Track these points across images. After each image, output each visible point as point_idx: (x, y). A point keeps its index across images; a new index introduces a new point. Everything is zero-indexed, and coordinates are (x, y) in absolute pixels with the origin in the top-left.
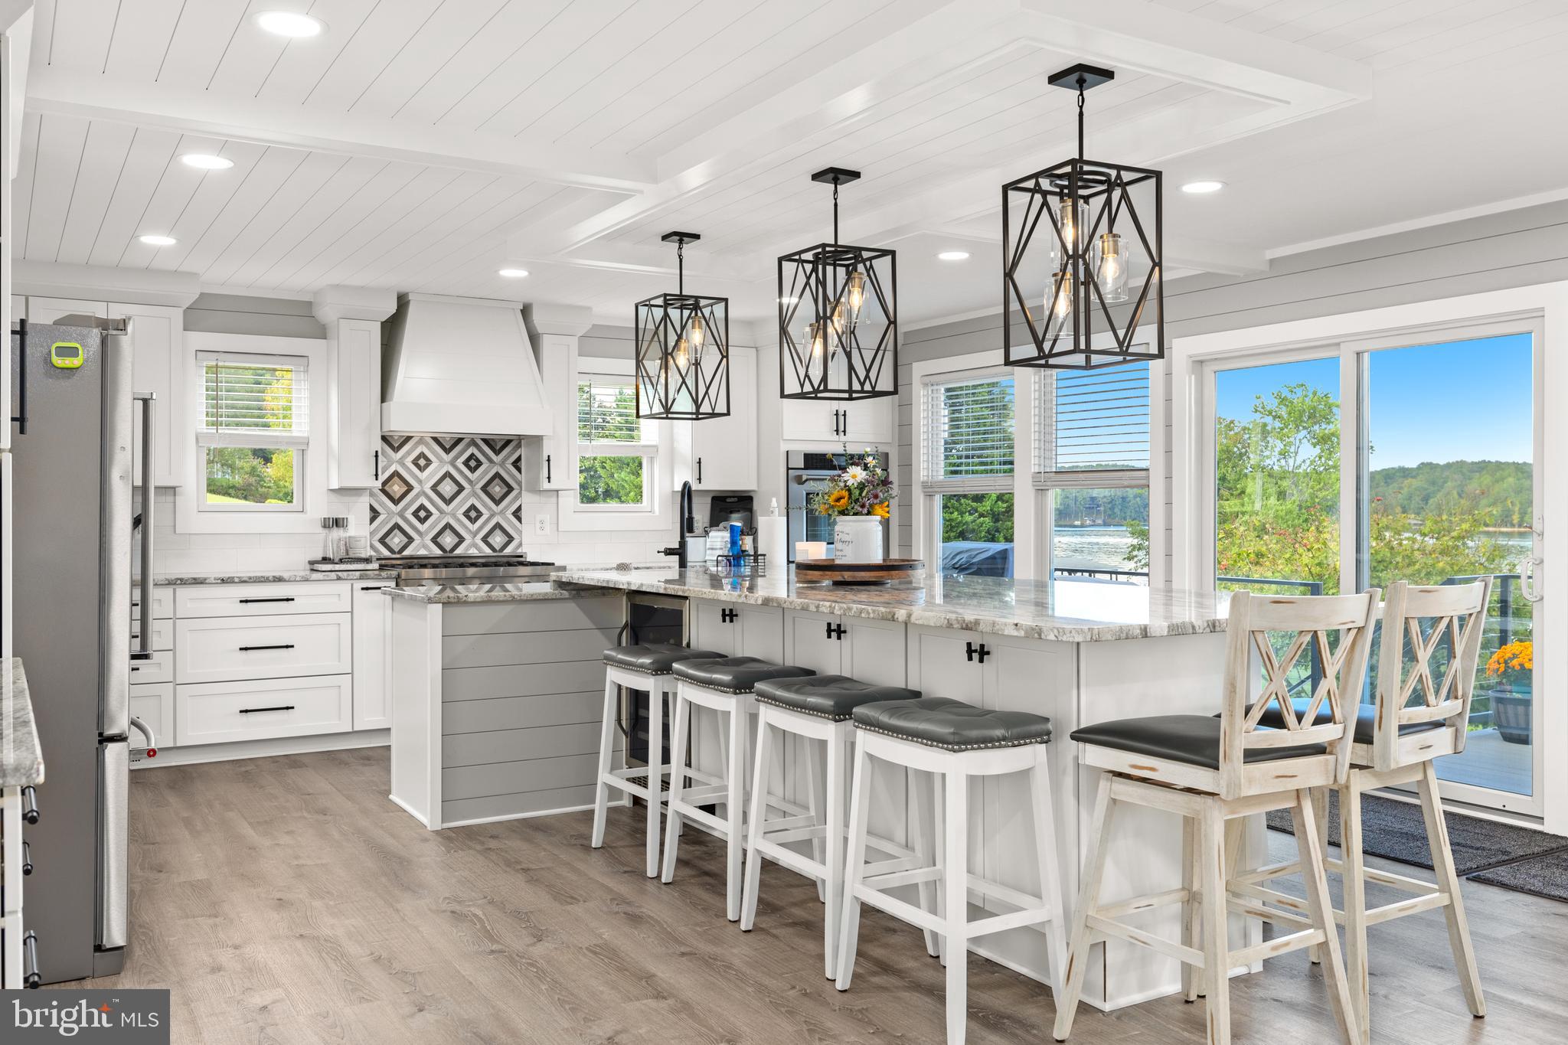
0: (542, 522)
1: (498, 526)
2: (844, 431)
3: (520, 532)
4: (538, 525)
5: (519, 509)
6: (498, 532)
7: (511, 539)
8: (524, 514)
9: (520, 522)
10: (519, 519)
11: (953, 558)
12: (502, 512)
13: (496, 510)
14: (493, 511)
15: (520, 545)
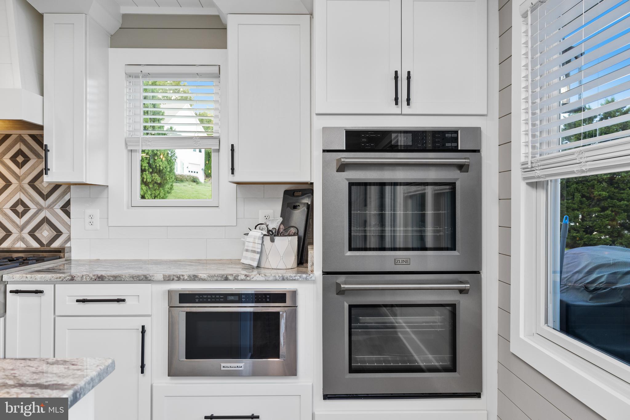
0: (91, 217)
1: (46, 220)
2: (408, 100)
3: (69, 227)
4: (88, 220)
5: (68, 203)
6: (45, 226)
7: (59, 233)
8: (73, 209)
9: (69, 217)
10: (68, 214)
11: (590, 272)
12: (50, 207)
13: (43, 205)
14: (40, 205)
15: (69, 239)
